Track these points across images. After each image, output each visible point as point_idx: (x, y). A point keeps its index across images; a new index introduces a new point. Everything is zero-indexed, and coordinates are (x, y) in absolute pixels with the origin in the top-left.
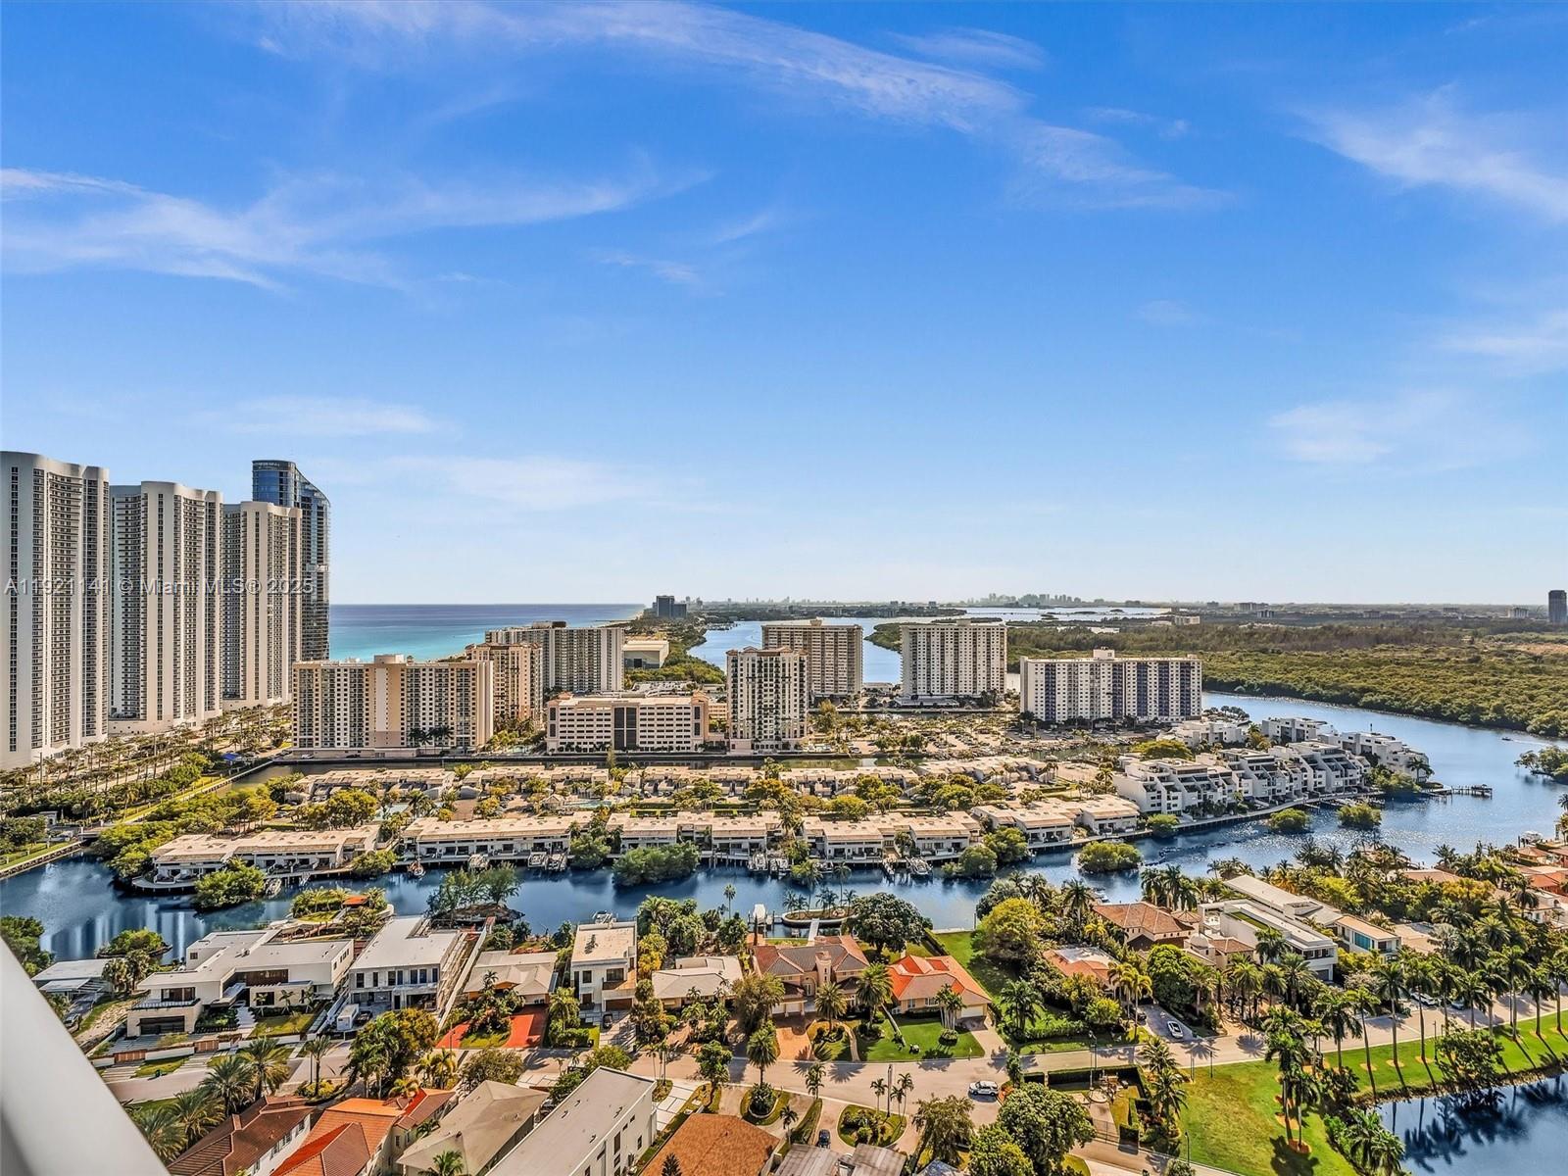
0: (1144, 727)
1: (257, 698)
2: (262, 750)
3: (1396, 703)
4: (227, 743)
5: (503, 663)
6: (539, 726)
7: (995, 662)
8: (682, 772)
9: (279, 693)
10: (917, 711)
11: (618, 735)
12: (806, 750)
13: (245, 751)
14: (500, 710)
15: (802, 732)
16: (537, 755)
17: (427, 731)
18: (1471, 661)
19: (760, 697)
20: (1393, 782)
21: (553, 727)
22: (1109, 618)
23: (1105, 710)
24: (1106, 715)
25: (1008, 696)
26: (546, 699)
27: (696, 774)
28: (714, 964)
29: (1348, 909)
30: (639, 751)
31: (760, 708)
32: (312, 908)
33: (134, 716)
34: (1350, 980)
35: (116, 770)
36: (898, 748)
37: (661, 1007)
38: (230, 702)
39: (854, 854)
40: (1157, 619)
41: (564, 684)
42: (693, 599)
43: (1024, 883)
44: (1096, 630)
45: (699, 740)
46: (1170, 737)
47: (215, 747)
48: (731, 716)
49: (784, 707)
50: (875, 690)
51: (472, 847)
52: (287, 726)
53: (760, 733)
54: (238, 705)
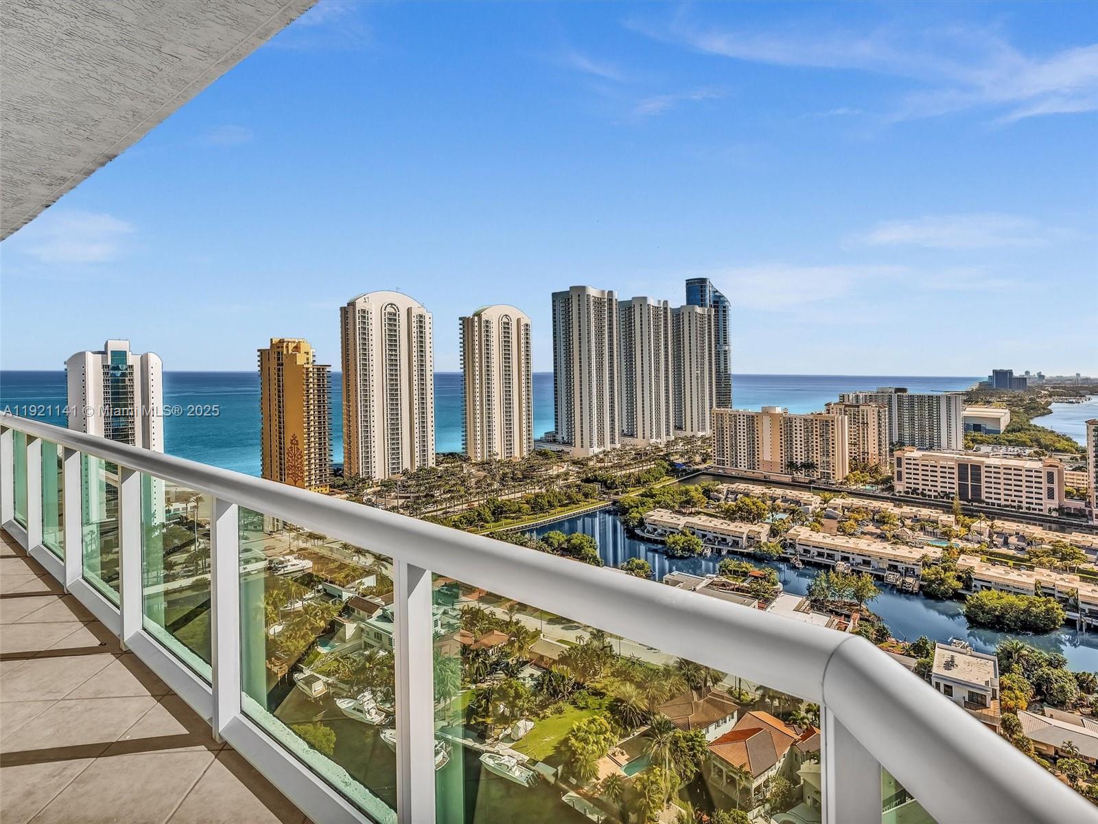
1: (692, 431)
2: (696, 464)
4: (678, 457)
5: (854, 419)
6: (886, 471)
8: (1036, 531)
9: (704, 429)
11: (963, 488)
13: (687, 463)
14: (853, 455)
16: (886, 494)
17: (799, 464)
21: (899, 473)
26: (891, 451)
27: (1053, 536)
28: (1092, 726)
30: (984, 505)
32: (730, 571)
33: (632, 435)
35: (625, 465)
37: (1033, 748)
38: (679, 432)
41: (907, 440)
42: (1033, 373)
45: (1054, 504)
47: (672, 458)
48: (1093, 486)
51: (838, 556)
52: (709, 450)
54: (682, 434)
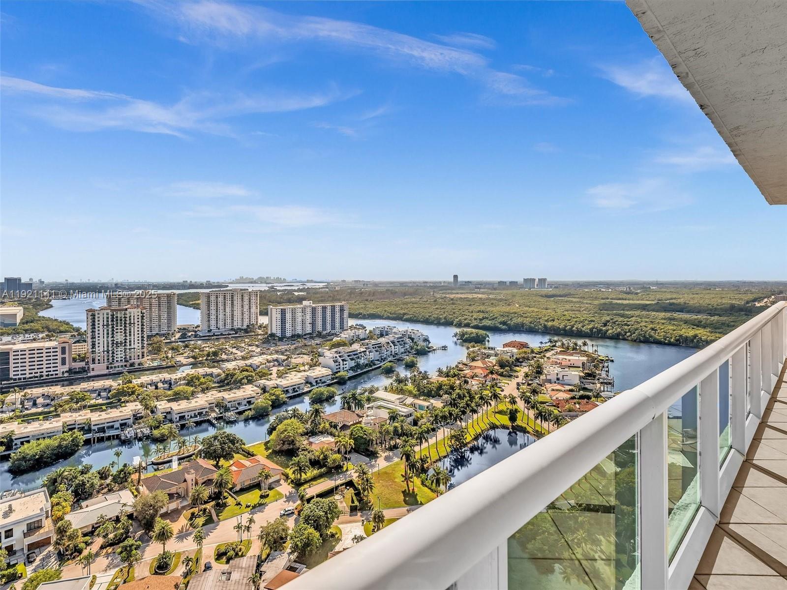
0: (325, 336)
3: (415, 318)
7: (253, 310)
8: (57, 389)
10: (213, 338)
12: (146, 366)
15: (143, 356)
18: (434, 301)
19: (113, 337)
20: (419, 348)
22: (301, 288)
23: (309, 329)
24: (309, 332)
25: (260, 326)
27: (68, 389)
28: (112, 498)
29: (415, 397)
30: (12, 381)
31: (113, 343)
34: (419, 423)
36: (205, 358)
37: (78, 534)
39: (191, 417)
40: (322, 288)
42: (36, 280)
43: (289, 412)
44: (296, 294)
45: (66, 368)
46: (339, 338)
48: (91, 350)
49: (130, 342)
50: (184, 329)
53: (113, 359)
